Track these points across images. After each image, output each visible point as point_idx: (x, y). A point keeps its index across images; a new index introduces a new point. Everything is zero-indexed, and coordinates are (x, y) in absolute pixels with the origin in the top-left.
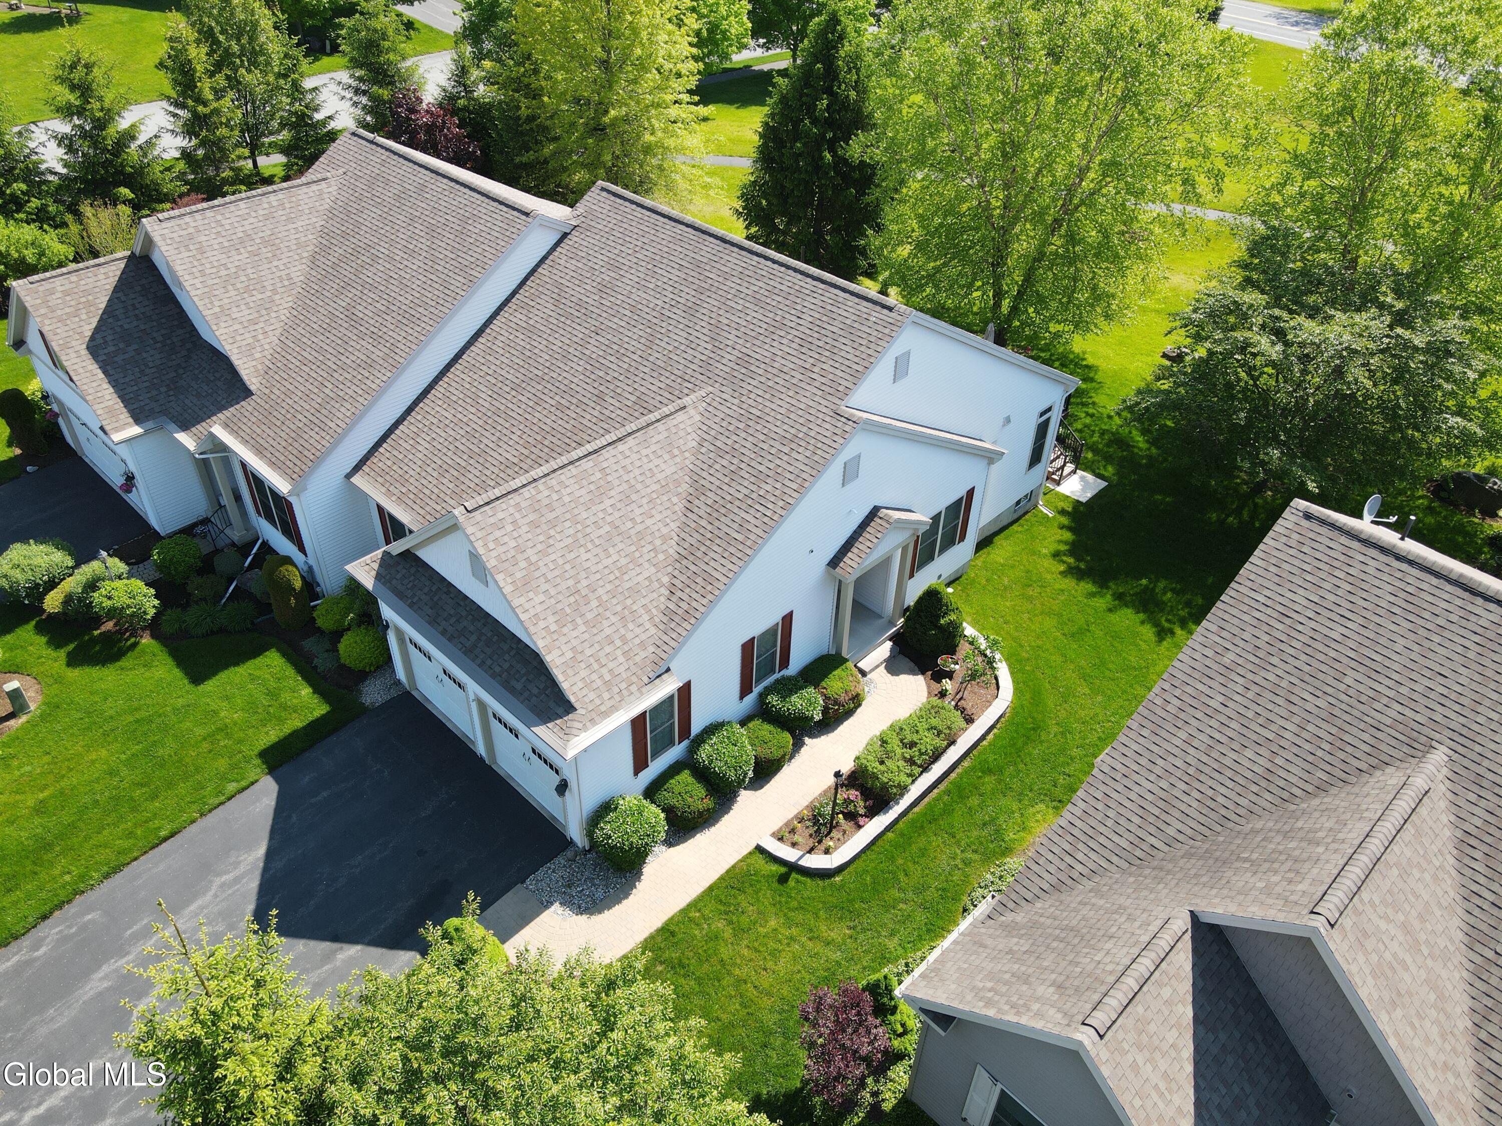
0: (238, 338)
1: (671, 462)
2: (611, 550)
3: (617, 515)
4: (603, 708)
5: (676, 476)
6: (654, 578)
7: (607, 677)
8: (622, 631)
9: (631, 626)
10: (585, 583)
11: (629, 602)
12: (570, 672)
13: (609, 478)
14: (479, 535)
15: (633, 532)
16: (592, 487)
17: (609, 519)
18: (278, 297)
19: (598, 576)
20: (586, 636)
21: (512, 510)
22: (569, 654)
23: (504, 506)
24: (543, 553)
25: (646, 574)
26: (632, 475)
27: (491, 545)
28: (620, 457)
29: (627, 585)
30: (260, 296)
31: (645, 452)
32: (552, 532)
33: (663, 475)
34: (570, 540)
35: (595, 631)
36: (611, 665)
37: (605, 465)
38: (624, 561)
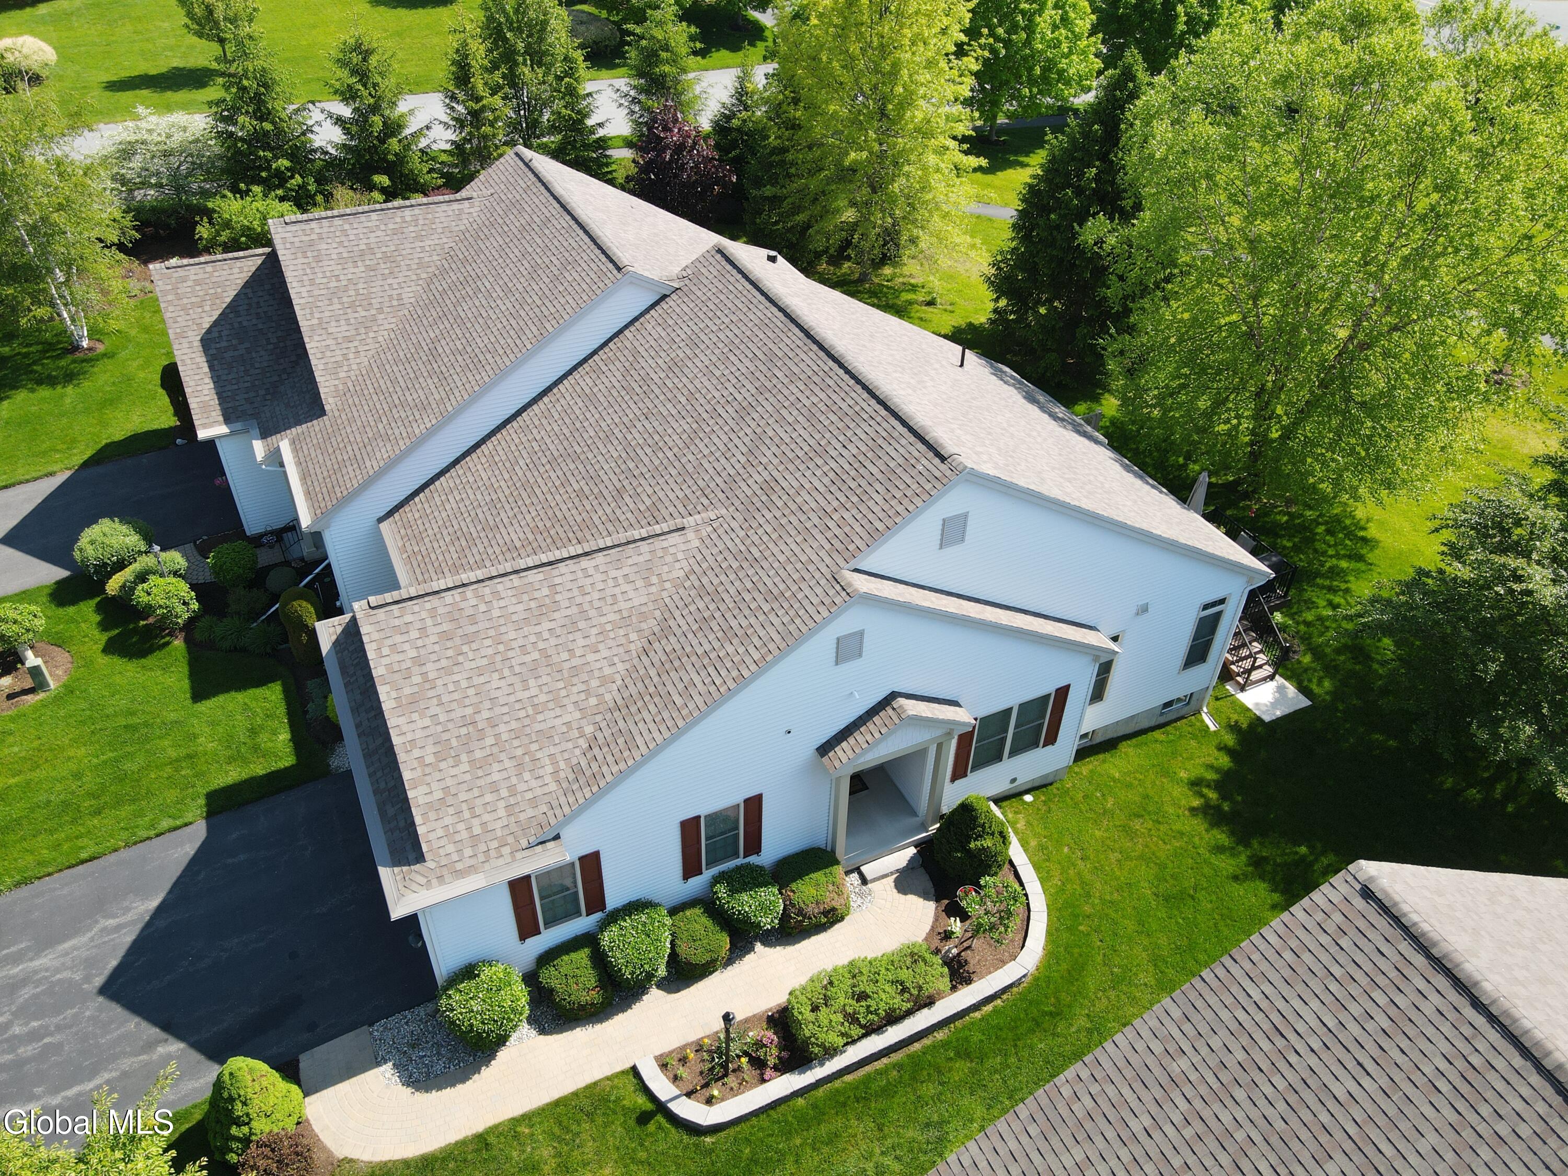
0: (328, 354)
1: (643, 591)
2: (532, 682)
3: (553, 641)
4: (459, 866)
5: (644, 609)
6: (575, 725)
7: (477, 830)
8: (514, 780)
9: (527, 776)
10: (486, 714)
11: (534, 747)
12: (432, 815)
13: (558, 597)
14: (375, 636)
15: (566, 665)
16: (533, 604)
17: (541, 645)
18: (382, 316)
19: (505, 709)
20: (468, 777)
21: (424, 615)
22: (438, 795)
23: (416, 609)
24: (447, 671)
25: (567, 718)
26: (588, 598)
27: (386, 651)
28: (580, 574)
29: (538, 727)
30: (364, 313)
31: (613, 574)
32: (465, 648)
33: (629, 604)
34: (485, 662)
35: (480, 773)
36: (486, 817)
37: (557, 580)
38: (543, 698)
